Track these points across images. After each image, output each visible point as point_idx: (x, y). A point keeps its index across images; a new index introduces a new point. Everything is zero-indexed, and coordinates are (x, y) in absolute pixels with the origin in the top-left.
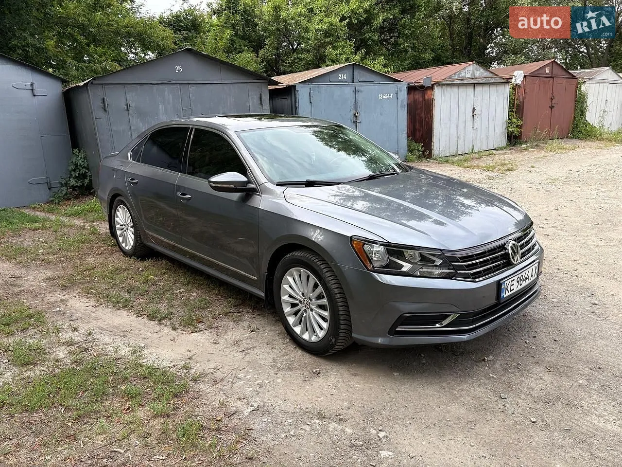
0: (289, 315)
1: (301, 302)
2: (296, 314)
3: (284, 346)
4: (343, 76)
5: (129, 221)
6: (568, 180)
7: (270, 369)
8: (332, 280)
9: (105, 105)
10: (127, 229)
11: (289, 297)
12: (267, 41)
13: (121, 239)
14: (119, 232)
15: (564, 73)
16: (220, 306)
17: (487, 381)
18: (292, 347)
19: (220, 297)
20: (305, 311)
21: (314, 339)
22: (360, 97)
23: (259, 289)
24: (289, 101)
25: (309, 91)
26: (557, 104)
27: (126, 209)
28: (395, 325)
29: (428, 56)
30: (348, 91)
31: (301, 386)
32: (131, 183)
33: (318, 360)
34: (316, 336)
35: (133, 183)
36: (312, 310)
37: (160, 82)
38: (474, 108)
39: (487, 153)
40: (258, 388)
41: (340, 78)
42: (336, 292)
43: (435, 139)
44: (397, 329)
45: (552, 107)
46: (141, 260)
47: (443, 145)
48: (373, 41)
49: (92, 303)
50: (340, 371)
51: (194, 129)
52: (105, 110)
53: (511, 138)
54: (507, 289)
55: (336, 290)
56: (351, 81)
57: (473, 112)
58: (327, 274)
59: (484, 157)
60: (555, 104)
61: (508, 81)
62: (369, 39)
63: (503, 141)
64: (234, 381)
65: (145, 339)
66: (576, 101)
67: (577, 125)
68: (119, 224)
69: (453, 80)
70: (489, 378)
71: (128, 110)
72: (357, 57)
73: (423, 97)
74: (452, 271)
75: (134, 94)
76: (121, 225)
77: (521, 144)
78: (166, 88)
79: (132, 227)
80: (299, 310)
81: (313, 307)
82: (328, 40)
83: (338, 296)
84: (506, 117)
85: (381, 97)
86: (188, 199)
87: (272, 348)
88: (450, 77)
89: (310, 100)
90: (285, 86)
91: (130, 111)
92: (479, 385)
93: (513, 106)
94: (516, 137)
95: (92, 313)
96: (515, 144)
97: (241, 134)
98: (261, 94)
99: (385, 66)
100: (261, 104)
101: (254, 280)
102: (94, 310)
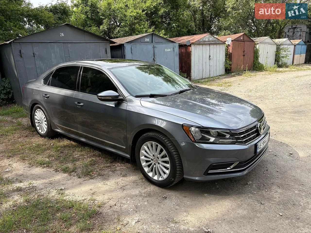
0: (145, 167)
1: (152, 160)
2: (149, 166)
3: (143, 183)
4: (147, 40)
5: (43, 118)
6: (257, 90)
7: (139, 197)
8: (171, 147)
9: (21, 54)
10: (42, 122)
11: (145, 157)
12: (105, 21)
13: (38, 128)
14: (37, 125)
15: (249, 39)
16: (102, 163)
17: (252, 195)
18: (147, 183)
19: (101, 158)
20: (155, 164)
21: (160, 179)
22: (156, 50)
23: (127, 153)
24: (121, 52)
25: (130, 47)
26: (246, 54)
27: (41, 111)
28: (208, 170)
29: (185, 30)
30: (150, 47)
31: (158, 206)
32: (45, 97)
33: (163, 190)
34: (162, 177)
35: (46, 97)
36: (159, 163)
37: (52, 41)
38: (210, 56)
39: (217, 77)
40: (135, 209)
41: (146, 41)
42: (174, 154)
43: (192, 71)
44: (209, 172)
45: (244, 56)
46: (51, 139)
47: (196, 74)
48: (158, 22)
49: (27, 165)
50: (177, 196)
51: (83, 67)
52: (21, 57)
53: (227, 70)
54: (259, 148)
55: (174, 153)
56: (151, 42)
57: (209, 57)
58: (169, 144)
59: (216, 79)
60: (245, 54)
61: (224, 43)
62: (156, 21)
63: (223, 71)
64: (121, 206)
65: (64, 184)
66: (254, 53)
67: (255, 64)
68: (36, 119)
69: (200, 42)
70: (253, 194)
71: (34, 57)
72: (151, 30)
73: (186, 50)
74: (235, 140)
75: (37, 48)
76: (38, 120)
77: (231, 73)
78: (55, 45)
79: (45, 121)
80: (151, 164)
81: (160, 162)
82: (136, 21)
83: (175, 156)
84: (224, 60)
85: (166, 50)
86: (82, 106)
87: (137, 185)
88: (198, 41)
89: (131, 52)
90: (118, 44)
91: (36, 57)
92: (249, 197)
93: (227, 55)
94: (229, 70)
95: (28, 171)
96: (228, 73)
97: (111, 70)
98: (106, 48)
99: (165, 35)
100: (106, 53)
101: (124, 149)
102: (29, 169)
